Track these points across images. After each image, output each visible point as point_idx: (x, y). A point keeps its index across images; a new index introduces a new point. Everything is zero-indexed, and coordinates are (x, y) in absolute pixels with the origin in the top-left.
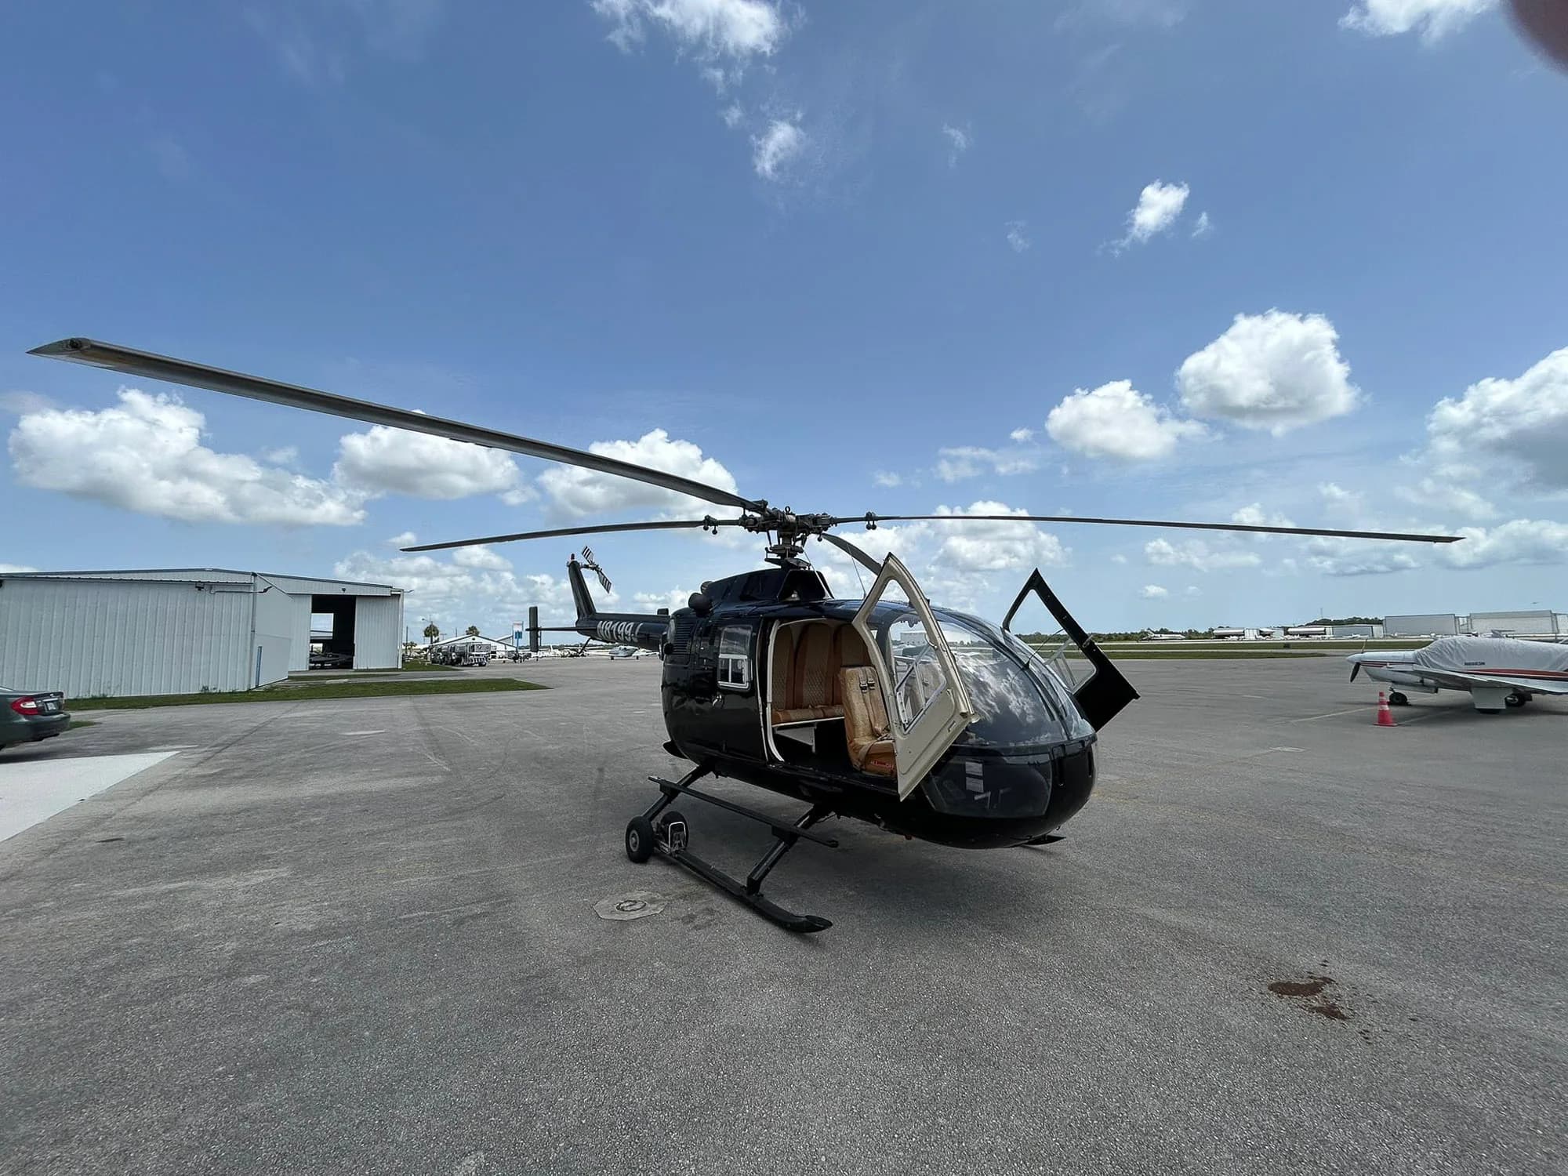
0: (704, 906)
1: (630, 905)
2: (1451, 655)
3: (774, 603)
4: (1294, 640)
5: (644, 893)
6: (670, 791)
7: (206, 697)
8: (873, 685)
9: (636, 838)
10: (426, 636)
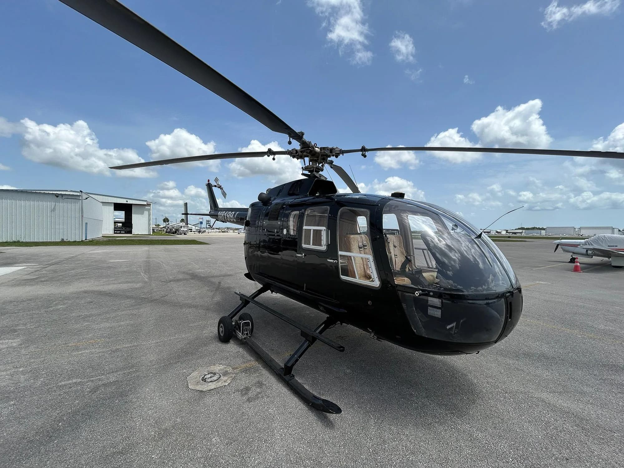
0: (257, 379)
1: (211, 377)
2: (602, 242)
3: (306, 196)
4: (510, 235)
5: (222, 367)
6: (245, 301)
7: (63, 243)
8: (366, 246)
9: (222, 328)
10: (164, 222)
